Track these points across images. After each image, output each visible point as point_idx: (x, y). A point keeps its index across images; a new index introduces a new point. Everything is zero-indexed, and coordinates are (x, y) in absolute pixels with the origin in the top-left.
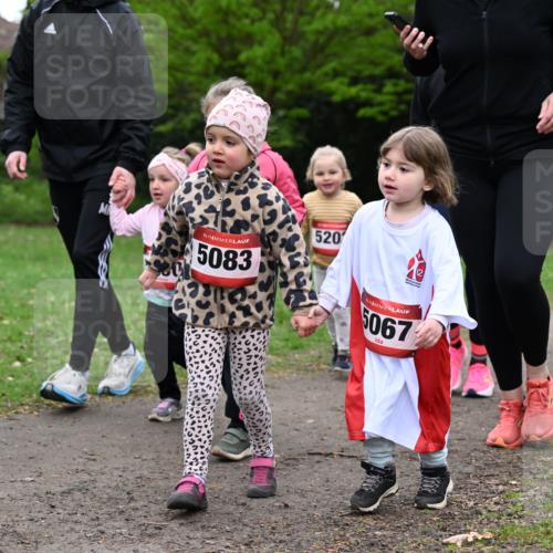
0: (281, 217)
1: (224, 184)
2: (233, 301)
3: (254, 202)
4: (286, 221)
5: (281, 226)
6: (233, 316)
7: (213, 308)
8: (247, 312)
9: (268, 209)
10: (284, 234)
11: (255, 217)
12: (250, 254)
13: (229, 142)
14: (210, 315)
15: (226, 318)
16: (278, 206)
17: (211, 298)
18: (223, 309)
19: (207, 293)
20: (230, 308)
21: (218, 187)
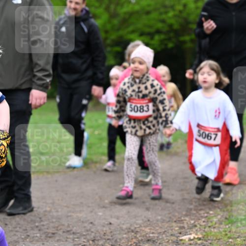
0: (159, 92)
1: (137, 81)
2: (144, 124)
3: (149, 87)
4: (161, 93)
5: (159, 95)
6: (145, 130)
7: (138, 128)
8: (149, 128)
9: (154, 89)
10: (160, 98)
11: (150, 92)
12: (148, 106)
13: (141, 63)
14: (137, 131)
15: (143, 131)
16: (158, 88)
17: (136, 124)
18: (141, 128)
19: (135, 122)
20: (144, 127)
21: (135, 82)
